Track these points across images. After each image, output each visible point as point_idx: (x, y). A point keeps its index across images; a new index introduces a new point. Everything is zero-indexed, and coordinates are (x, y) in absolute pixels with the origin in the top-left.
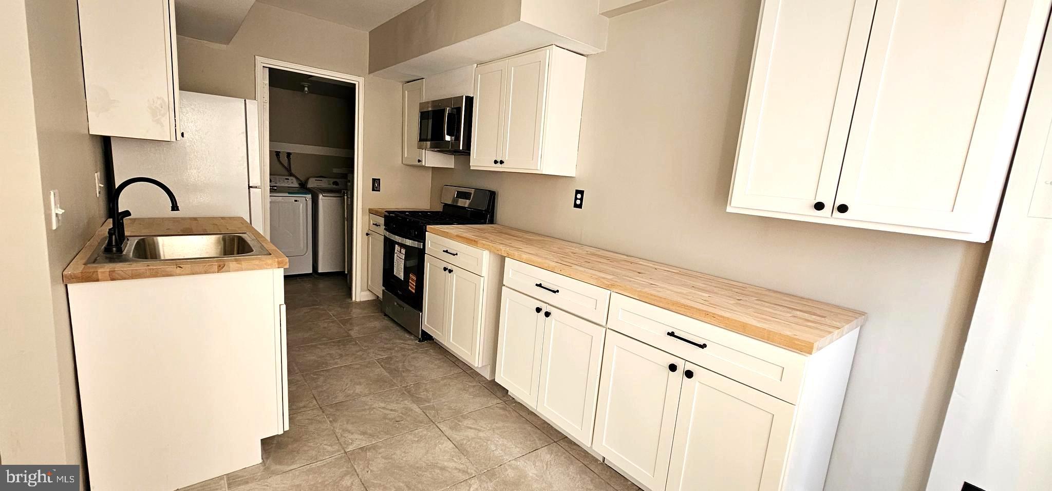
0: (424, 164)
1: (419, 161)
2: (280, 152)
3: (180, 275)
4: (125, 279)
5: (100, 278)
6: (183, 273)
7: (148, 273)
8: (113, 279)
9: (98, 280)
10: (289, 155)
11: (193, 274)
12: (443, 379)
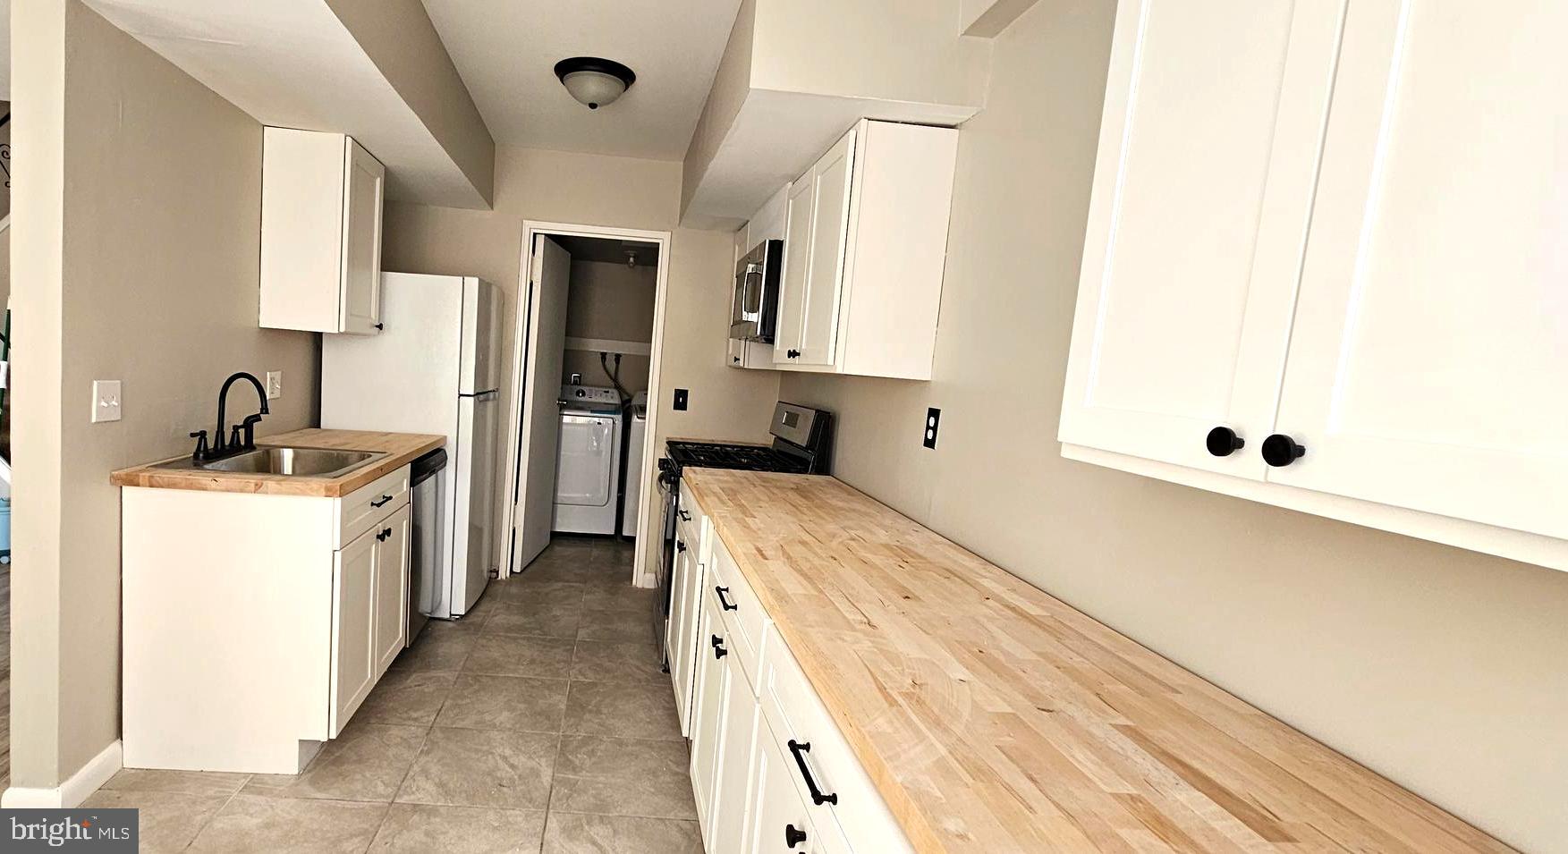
0: (741, 365)
1: (736, 359)
2: (606, 353)
3: (214, 490)
4: (162, 487)
5: (141, 483)
6: (218, 488)
7: (183, 485)
8: (151, 486)
9: (138, 485)
10: (618, 357)
11: (228, 491)
12: (639, 743)
